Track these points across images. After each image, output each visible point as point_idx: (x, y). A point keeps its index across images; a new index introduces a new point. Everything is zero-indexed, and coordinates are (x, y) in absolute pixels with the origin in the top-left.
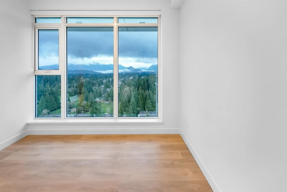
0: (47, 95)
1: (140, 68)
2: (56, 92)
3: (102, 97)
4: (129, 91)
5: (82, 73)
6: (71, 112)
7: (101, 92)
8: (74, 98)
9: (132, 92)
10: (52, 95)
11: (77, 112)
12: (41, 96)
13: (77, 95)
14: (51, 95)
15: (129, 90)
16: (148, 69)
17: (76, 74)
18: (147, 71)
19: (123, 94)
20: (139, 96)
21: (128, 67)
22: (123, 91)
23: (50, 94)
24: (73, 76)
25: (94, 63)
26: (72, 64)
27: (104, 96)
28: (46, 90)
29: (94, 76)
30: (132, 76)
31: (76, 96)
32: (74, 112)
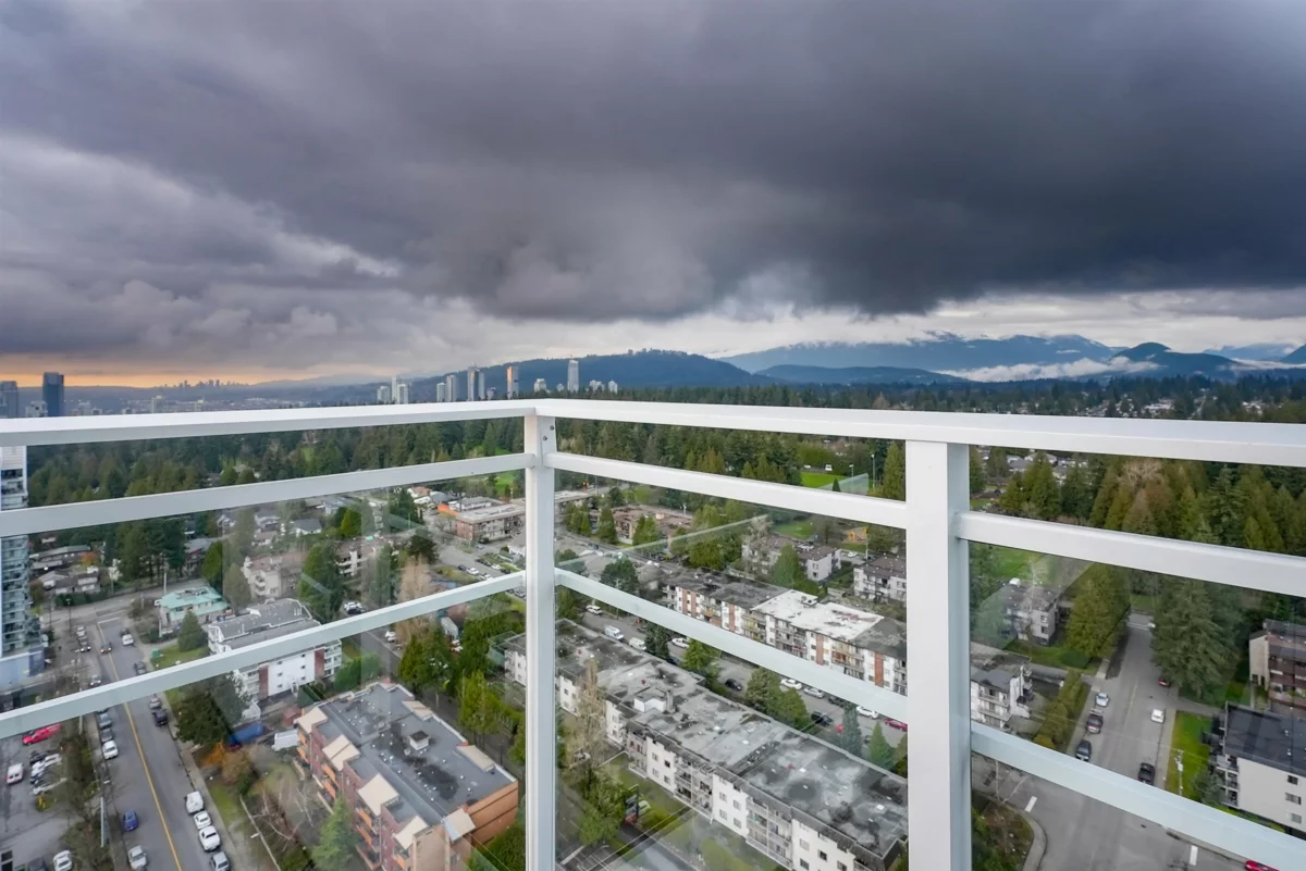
0: (760, 459)
1: (1219, 348)
2: (789, 453)
3: (987, 496)
4: (1164, 480)
5: (878, 378)
6: (845, 541)
7: (980, 469)
8: (856, 482)
9: (1189, 492)
10: (778, 463)
11: (870, 546)
12: (743, 465)
13: (866, 475)
14: (774, 464)
15: (1159, 476)
16: (1289, 351)
17: (853, 385)
18: (1287, 366)
19: (1121, 494)
20: (1251, 519)
21: (1132, 345)
22: (1119, 479)
23: (769, 460)
24: (844, 393)
25: (933, 333)
26: (836, 343)
27: (993, 489)
28: (759, 444)
29: (936, 394)
30: (1166, 395)
31: (861, 476)
32: (859, 543)
